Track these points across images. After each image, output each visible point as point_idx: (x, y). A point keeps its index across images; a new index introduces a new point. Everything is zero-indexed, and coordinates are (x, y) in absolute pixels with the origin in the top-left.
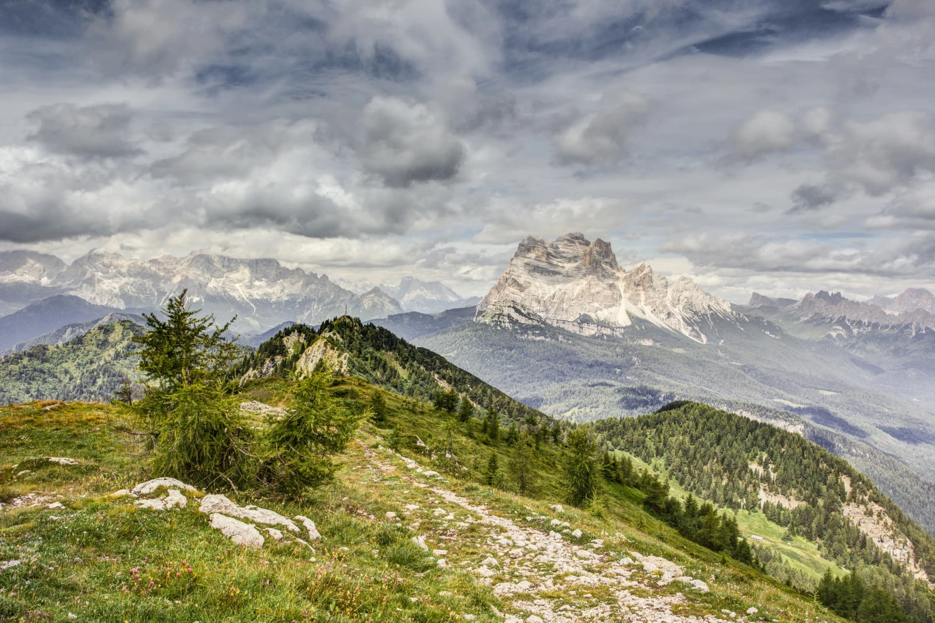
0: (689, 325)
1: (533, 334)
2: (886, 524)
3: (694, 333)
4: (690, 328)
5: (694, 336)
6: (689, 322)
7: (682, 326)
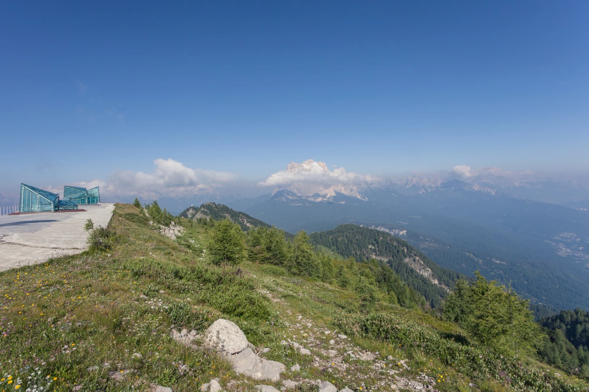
0: (360, 194)
1: (295, 203)
2: (420, 264)
3: (362, 197)
4: (360, 195)
5: (363, 198)
6: (359, 193)
7: (357, 194)
